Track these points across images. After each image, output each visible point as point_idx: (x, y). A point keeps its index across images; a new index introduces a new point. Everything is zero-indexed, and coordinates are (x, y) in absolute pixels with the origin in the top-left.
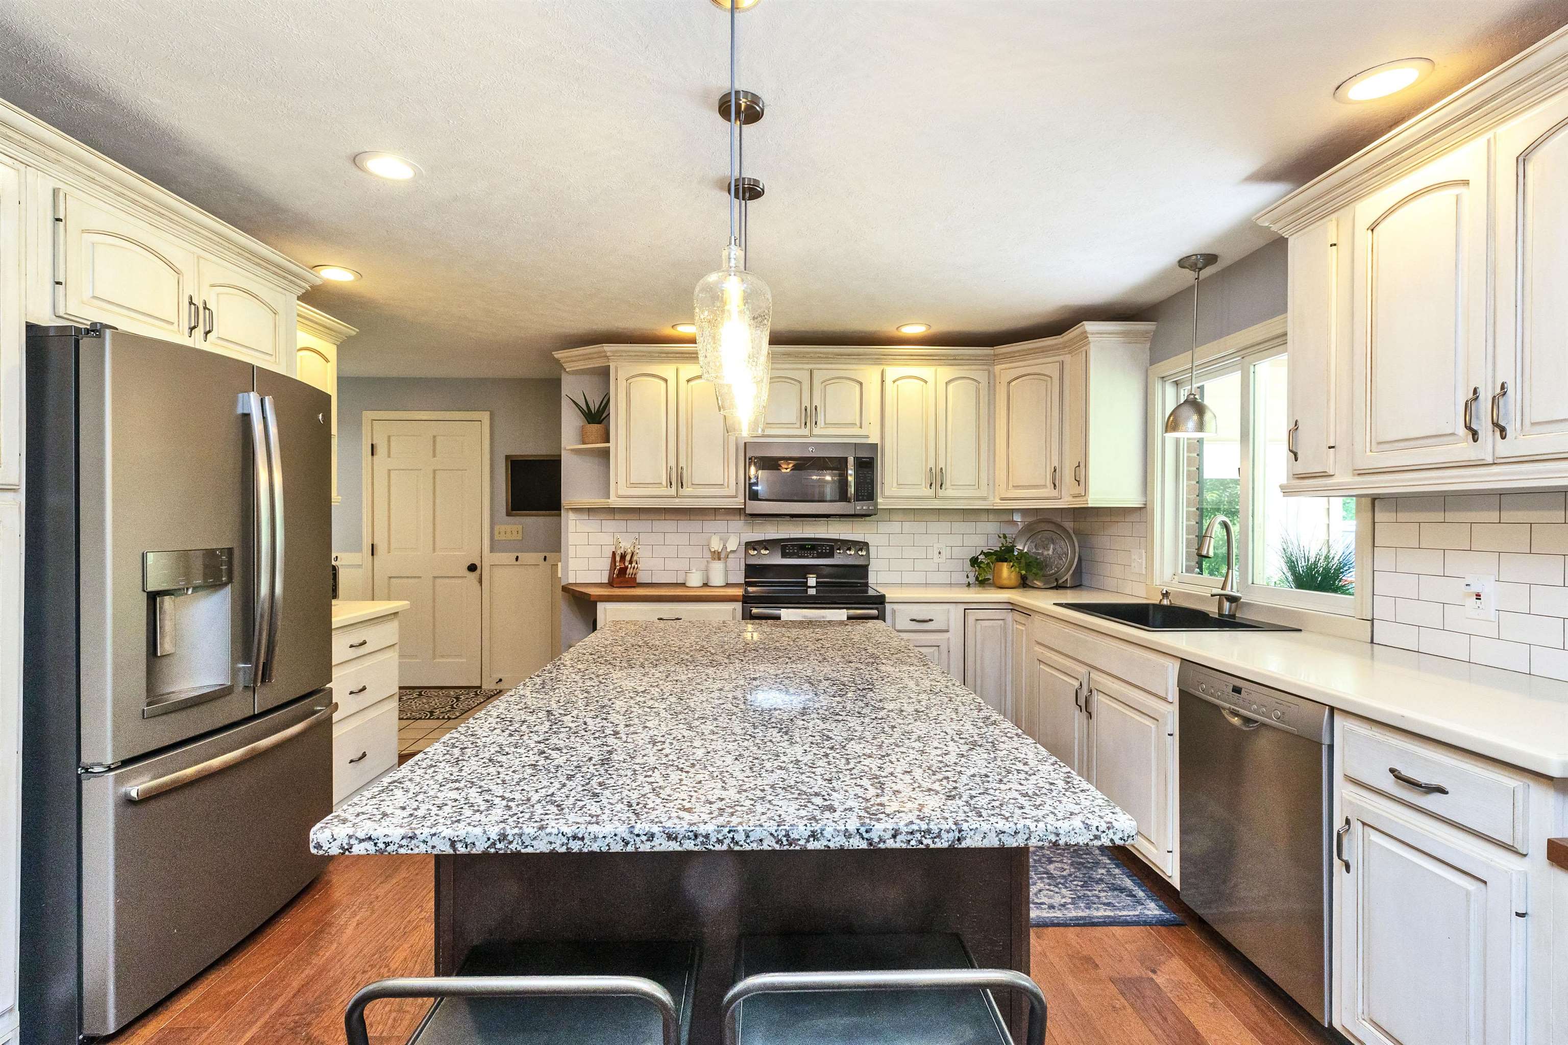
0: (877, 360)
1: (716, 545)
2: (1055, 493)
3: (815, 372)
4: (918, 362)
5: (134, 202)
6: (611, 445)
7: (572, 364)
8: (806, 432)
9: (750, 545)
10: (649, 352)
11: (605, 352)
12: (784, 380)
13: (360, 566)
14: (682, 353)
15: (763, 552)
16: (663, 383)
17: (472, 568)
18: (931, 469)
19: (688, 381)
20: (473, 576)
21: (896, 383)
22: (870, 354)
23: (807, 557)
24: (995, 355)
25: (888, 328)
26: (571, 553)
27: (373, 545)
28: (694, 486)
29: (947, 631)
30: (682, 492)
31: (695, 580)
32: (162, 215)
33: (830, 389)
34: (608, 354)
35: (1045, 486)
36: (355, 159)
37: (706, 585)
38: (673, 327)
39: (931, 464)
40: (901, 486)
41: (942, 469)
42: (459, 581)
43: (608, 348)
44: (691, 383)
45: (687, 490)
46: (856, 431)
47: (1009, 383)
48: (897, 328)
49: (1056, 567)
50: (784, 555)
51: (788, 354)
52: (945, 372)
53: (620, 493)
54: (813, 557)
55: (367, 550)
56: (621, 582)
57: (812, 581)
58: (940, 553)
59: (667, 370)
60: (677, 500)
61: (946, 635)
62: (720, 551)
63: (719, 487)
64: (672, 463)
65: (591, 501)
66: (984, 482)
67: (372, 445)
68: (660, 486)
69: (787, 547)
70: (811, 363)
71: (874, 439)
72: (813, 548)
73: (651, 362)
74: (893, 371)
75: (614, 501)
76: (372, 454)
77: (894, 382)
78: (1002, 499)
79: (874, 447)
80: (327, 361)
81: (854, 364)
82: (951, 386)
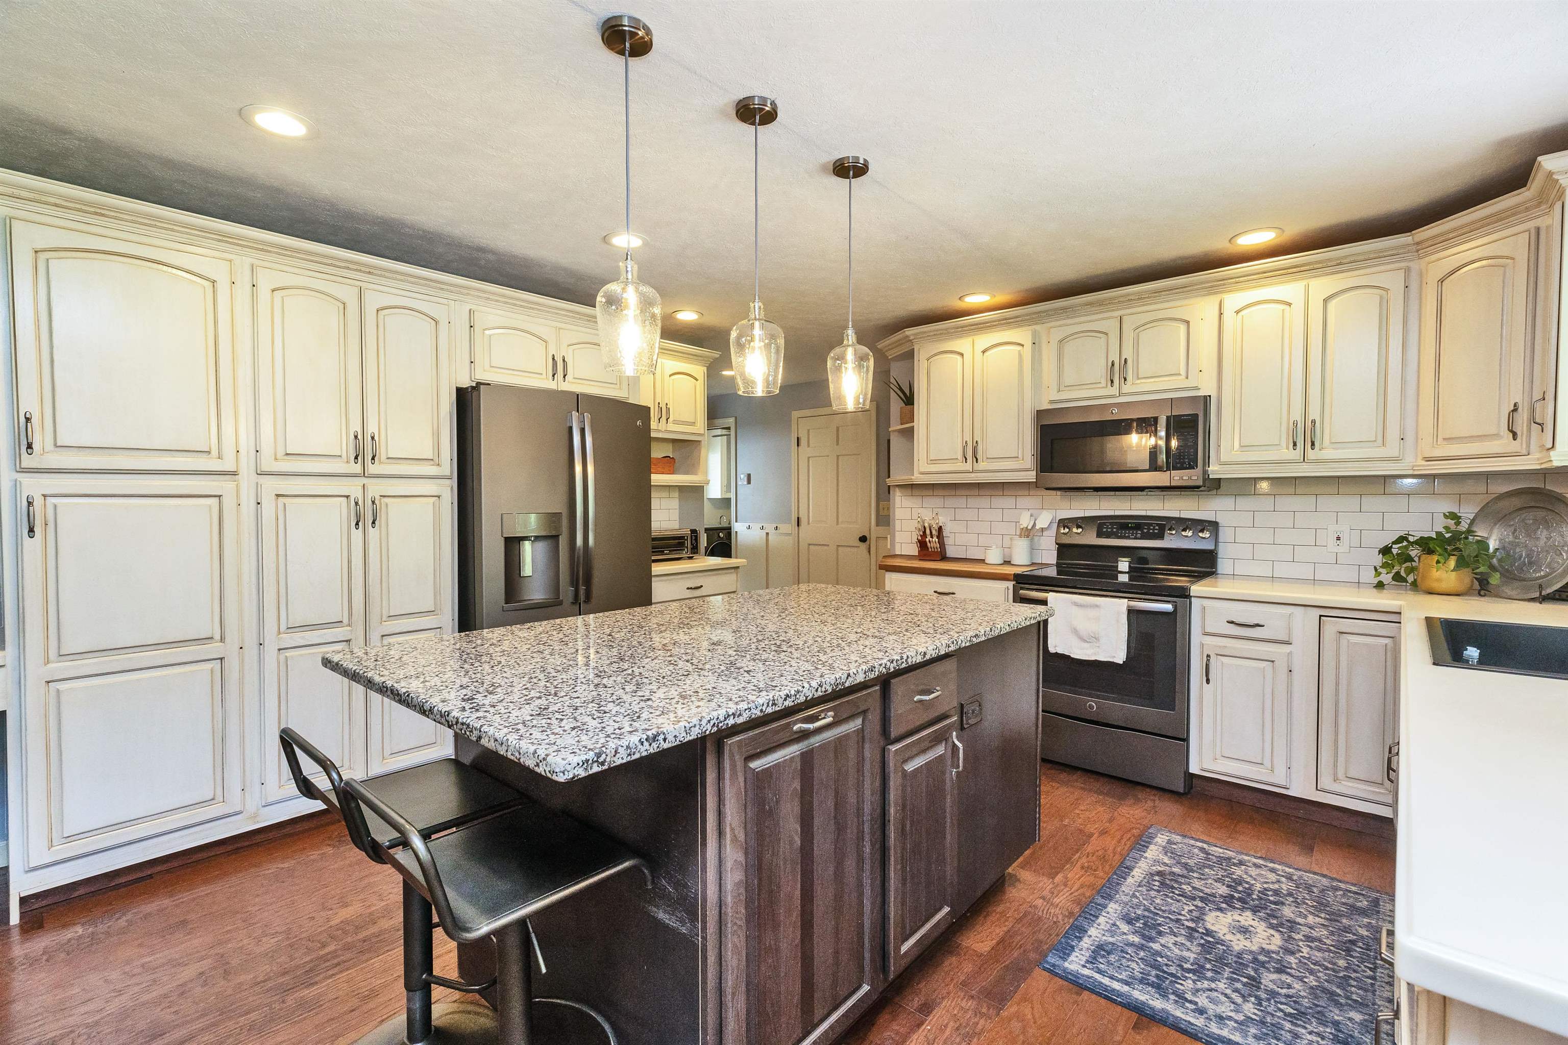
0: (1213, 289)
1: (1025, 521)
2: (1515, 446)
3: (1124, 318)
4: (1275, 280)
5: (515, 305)
6: (915, 424)
7: (892, 352)
8: (1114, 391)
9: (1063, 523)
10: (946, 329)
11: (907, 336)
12: (1082, 335)
13: (789, 534)
14: (977, 324)
15: (1075, 530)
16: (959, 358)
17: (863, 539)
18: (1295, 424)
19: (984, 352)
20: (863, 546)
21: (1240, 314)
22: (1202, 283)
23: (1128, 538)
24: (1418, 243)
25: (1218, 245)
26: (898, 527)
27: (798, 518)
28: (989, 460)
29: (1288, 643)
30: (978, 467)
31: (994, 557)
32: (533, 309)
33: (1145, 336)
34: (912, 338)
35: (1496, 436)
36: (605, 239)
37: (1007, 563)
38: (960, 299)
39: (1297, 415)
40: (1244, 449)
41: (1314, 422)
42: (856, 549)
43: (910, 332)
44: (987, 354)
45: (982, 465)
46: (1180, 382)
47: (1442, 281)
48: (1230, 241)
49: (1549, 566)
50: (1100, 535)
51: (1090, 304)
52: (1322, 286)
53: (922, 470)
54: (1136, 538)
55: (795, 522)
56: (925, 555)
57: (1124, 565)
58: (1338, 538)
59: (963, 344)
60: (973, 475)
61: (1286, 649)
62: (1029, 527)
63: (1014, 459)
64: (968, 438)
65: (904, 477)
66: (1393, 432)
67: (798, 438)
68: (955, 461)
69: (1103, 525)
70: (1121, 309)
71: (1207, 388)
72: (1138, 527)
73: (949, 339)
74: (1233, 300)
75: (917, 478)
76: (798, 445)
77: (1237, 312)
78: (1428, 459)
79: (1206, 399)
80: (697, 380)
81: (1180, 299)
82: (1332, 305)
